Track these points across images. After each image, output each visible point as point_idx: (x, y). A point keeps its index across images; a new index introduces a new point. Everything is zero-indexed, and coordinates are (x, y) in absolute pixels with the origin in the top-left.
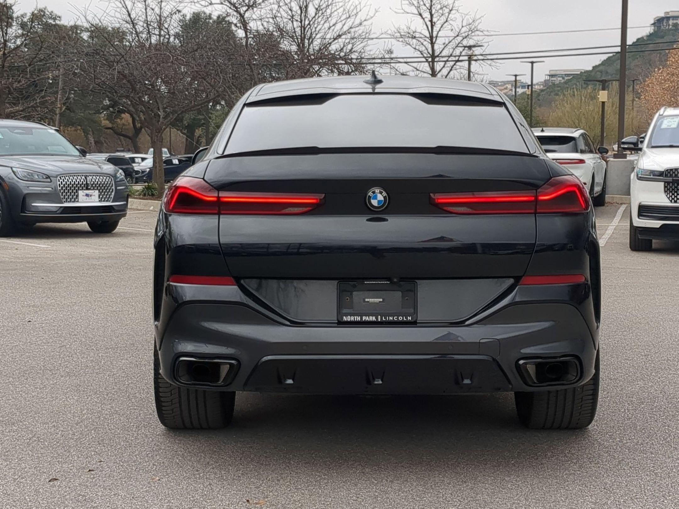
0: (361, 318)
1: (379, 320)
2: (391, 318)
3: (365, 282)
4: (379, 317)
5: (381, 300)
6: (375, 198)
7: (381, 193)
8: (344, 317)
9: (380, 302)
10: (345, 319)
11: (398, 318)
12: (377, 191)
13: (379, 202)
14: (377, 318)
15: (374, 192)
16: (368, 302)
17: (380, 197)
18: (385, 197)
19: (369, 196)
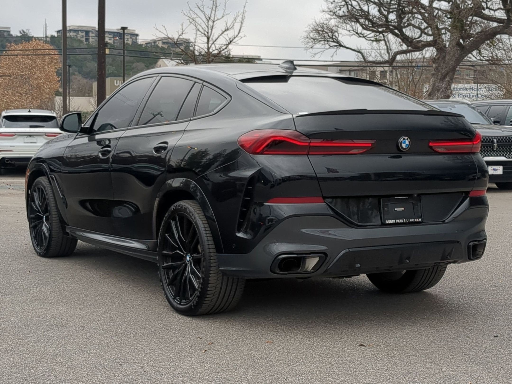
0: (396, 221)
1: (405, 222)
2: (411, 220)
3: (396, 198)
4: (405, 220)
5: (403, 209)
6: (405, 143)
7: (407, 139)
8: (387, 221)
9: (403, 210)
10: (387, 222)
11: (414, 220)
12: (406, 138)
13: (406, 145)
14: (403, 221)
15: (404, 139)
16: (396, 210)
17: (407, 142)
18: (409, 142)
19: (401, 141)
